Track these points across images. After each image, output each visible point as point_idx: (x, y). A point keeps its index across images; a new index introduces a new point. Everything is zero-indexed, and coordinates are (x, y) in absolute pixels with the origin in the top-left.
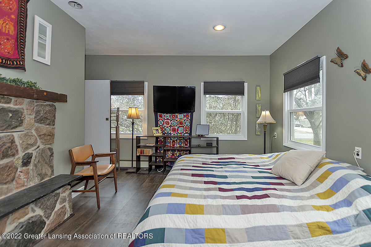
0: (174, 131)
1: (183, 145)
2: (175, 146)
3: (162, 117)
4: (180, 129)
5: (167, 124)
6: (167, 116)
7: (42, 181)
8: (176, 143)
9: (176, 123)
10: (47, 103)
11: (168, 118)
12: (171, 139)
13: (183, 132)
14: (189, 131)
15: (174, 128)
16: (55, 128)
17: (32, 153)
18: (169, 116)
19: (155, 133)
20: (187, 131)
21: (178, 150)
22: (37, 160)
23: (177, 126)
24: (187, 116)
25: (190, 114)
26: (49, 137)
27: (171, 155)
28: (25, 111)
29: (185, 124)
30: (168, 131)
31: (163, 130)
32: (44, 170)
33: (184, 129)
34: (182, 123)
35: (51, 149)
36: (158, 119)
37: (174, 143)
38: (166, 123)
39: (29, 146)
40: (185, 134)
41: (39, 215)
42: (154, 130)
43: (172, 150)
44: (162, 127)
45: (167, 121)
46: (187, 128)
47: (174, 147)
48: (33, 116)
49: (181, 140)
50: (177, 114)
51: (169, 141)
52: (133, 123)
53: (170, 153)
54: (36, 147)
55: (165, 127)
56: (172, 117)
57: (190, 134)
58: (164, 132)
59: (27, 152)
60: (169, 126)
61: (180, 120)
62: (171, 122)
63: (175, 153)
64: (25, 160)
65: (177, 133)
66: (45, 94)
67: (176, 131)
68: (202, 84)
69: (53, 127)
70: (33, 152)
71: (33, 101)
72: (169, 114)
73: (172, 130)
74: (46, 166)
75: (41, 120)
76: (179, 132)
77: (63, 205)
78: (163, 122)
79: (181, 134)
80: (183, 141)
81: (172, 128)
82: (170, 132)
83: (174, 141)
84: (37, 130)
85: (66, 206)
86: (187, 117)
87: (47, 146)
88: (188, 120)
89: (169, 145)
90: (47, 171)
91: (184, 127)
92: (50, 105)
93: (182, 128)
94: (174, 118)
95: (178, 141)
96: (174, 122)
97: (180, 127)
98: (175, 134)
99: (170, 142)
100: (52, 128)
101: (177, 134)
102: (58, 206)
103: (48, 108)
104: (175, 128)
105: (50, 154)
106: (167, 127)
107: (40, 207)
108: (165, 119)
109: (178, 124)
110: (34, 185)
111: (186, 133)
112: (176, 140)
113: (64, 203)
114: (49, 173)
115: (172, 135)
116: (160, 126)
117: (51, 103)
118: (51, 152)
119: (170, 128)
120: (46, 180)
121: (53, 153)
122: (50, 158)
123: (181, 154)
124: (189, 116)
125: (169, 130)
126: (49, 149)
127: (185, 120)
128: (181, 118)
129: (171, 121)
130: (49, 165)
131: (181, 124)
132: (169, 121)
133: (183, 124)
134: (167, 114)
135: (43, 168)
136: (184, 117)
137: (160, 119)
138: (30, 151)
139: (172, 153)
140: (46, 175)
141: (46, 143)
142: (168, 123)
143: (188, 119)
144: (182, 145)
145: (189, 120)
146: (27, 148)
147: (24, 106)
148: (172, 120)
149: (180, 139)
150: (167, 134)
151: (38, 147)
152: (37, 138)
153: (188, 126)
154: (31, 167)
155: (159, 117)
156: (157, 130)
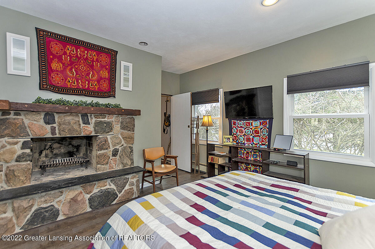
0: (249, 141)
1: (260, 158)
2: (249, 158)
3: (235, 125)
4: (255, 138)
5: (241, 133)
6: (240, 124)
7: (125, 168)
8: (250, 155)
9: (251, 131)
10: (129, 116)
11: (242, 126)
12: (245, 150)
13: (259, 143)
14: (266, 143)
15: (248, 137)
16: (134, 133)
17: (118, 149)
18: (242, 124)
19: (224, 142)
20: (264, 142)
21: (253, 165)
22: (121, 154)
23: (252, 135)
24: (264, 123)
25: (268, 121)
26: (129, 139)
27: (245, 168)
28: (114, 122)
29: (261, 133)
30: (241, 141)
31: (237, 139)
32: (125, 161)
33: (260, 139)
34: (258, 132)
35: (131, 148)
36: (232, 127)
37: (248, 155)
38: (240, 131)
39: (116, 144)
40: (261, 145)
41: (113, 188)
42: (225, 138)
43: (246, 163)
44: (236, 135)
45: (241, 129)
46: (264, 138)
47: (248, 160)
48: (119, 126)
49: (256, 152)
50: (251, 121)
51: (243, 151)
52: (207, 131)
53: (243, 166)
54: (121, 145)
55: (238, 135)
56: (246, 124)
57: (269, 146)
58: (238, 141)
59: (115, 148)
60: (243, 135)
61: (255, 128)
62: (245, 131)
63: (249, 167)
64: (114, 153)
65: (252, 143)
66: (123, 111)
67: (250, 141)
68: (285, 80)
69: (134, 132)
70: (120, 148)
71: (119, 116)
72: (243, 121)
73: (246, 140)
74: (127, 158)
75: (125, 128)
76: (254, 142)
77: (132, 187)
78: (236, 130)
79: (256, 145)
80: (259, 154)
81: (246, 137)
82: (244, 141)
83: (248, 153)
84: (121, 134)
85: (134, 189)
86: (265, 125)
87: (129, 145)
88: (265, 129)
89: (243, 156)
90: (127, 162)
91: (260, 136)
92: (130, 118)
93: (258, 138)
94: (248, 126)
95: (253, 153)
96: (248, 130)
97: (255, 136)
98: (249, 145)
99: (244, 153)
100: (132, 133)
101: (252, 145)
102: (127, 187)
103: (128, 120)
104: (250, 138)
105: (130, 151)
106: (241, 136)
107: (114, 184)
108: (238, 127)
109: (253, 133)
110: (119, 169)
111: (263, 144)
112: (250, 152)
113: (132, 186)
114: (129, 163)
115: (246, 145)
116: (234, 134)
117: (131, 116)
118: (131, 150)
119: (244, 137)
120: (127, 167)
121: (133, 150)
122: (130, 154)
123: (257, 169)
124: (267, 123)
125: (242, 139)
126: (130, 147)
127: (261, 129)
128: (257, 126)
129: (245, 129)
130: (129, 158)
131: (257, 134)
132: (242, 129)
133: (259, 134)
134: (240, 121)
135: (125, 159)
136: (260, 125)
137: (234, 127)
138: (117, 147)
139: (245, 166)
140: (127, 164)
141: (128, 143)
142: (242, 131)
143: (266, 127)
144: (258, 159)
145: (267, 129)
146: (115, 145)
147: (113, 119)
148: (247, 128)
149: (254, 151)
150: (241, 143)
151: (123, 145)
152: (121, 140)
153: (266, 136)
154: (118, 157)
155: (233, 124)
156: (228, 138)
